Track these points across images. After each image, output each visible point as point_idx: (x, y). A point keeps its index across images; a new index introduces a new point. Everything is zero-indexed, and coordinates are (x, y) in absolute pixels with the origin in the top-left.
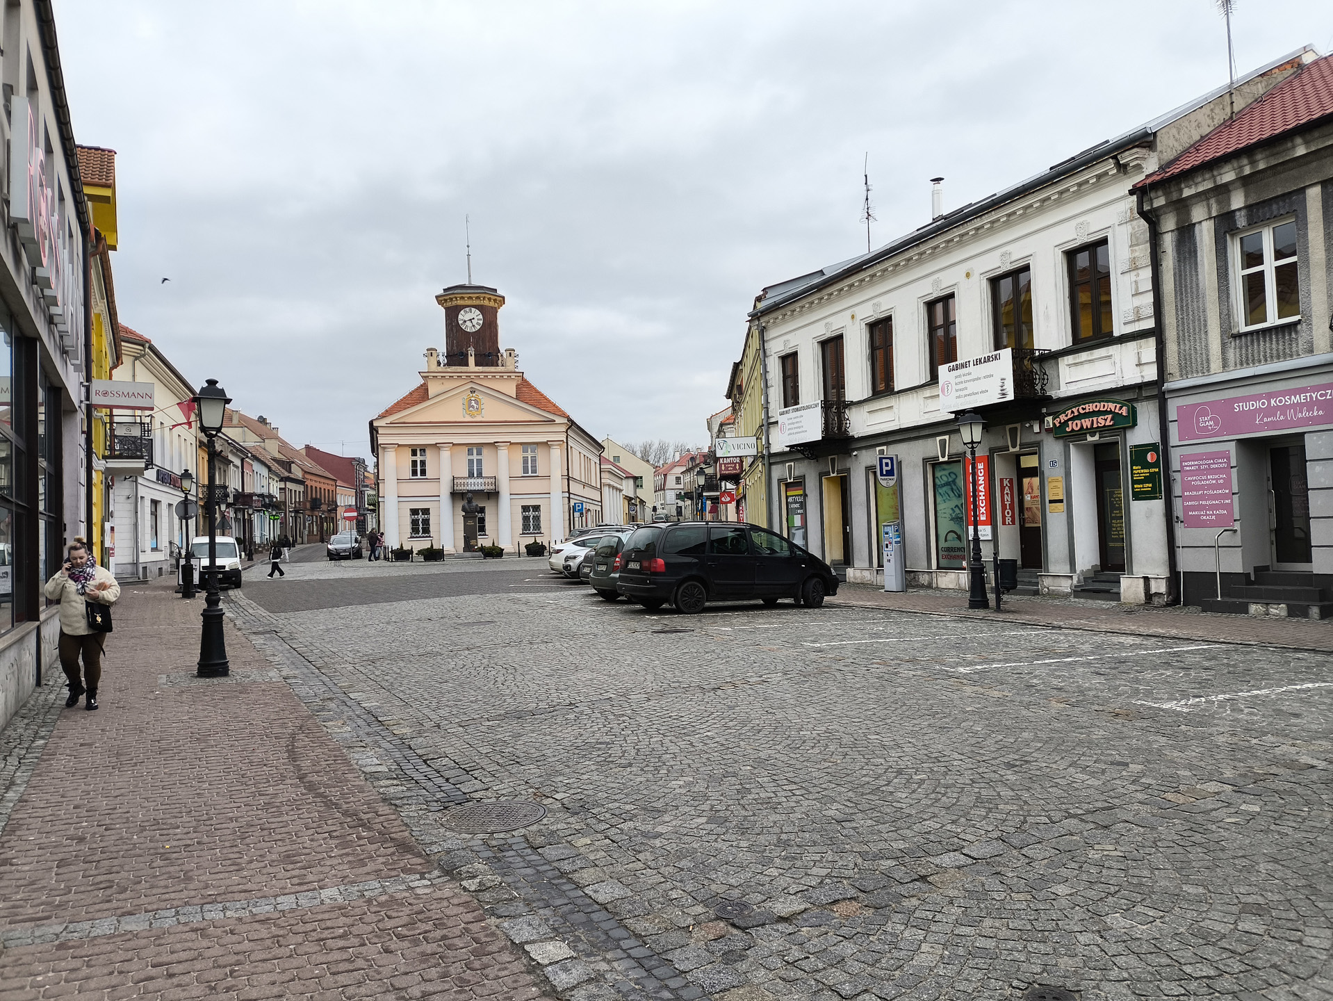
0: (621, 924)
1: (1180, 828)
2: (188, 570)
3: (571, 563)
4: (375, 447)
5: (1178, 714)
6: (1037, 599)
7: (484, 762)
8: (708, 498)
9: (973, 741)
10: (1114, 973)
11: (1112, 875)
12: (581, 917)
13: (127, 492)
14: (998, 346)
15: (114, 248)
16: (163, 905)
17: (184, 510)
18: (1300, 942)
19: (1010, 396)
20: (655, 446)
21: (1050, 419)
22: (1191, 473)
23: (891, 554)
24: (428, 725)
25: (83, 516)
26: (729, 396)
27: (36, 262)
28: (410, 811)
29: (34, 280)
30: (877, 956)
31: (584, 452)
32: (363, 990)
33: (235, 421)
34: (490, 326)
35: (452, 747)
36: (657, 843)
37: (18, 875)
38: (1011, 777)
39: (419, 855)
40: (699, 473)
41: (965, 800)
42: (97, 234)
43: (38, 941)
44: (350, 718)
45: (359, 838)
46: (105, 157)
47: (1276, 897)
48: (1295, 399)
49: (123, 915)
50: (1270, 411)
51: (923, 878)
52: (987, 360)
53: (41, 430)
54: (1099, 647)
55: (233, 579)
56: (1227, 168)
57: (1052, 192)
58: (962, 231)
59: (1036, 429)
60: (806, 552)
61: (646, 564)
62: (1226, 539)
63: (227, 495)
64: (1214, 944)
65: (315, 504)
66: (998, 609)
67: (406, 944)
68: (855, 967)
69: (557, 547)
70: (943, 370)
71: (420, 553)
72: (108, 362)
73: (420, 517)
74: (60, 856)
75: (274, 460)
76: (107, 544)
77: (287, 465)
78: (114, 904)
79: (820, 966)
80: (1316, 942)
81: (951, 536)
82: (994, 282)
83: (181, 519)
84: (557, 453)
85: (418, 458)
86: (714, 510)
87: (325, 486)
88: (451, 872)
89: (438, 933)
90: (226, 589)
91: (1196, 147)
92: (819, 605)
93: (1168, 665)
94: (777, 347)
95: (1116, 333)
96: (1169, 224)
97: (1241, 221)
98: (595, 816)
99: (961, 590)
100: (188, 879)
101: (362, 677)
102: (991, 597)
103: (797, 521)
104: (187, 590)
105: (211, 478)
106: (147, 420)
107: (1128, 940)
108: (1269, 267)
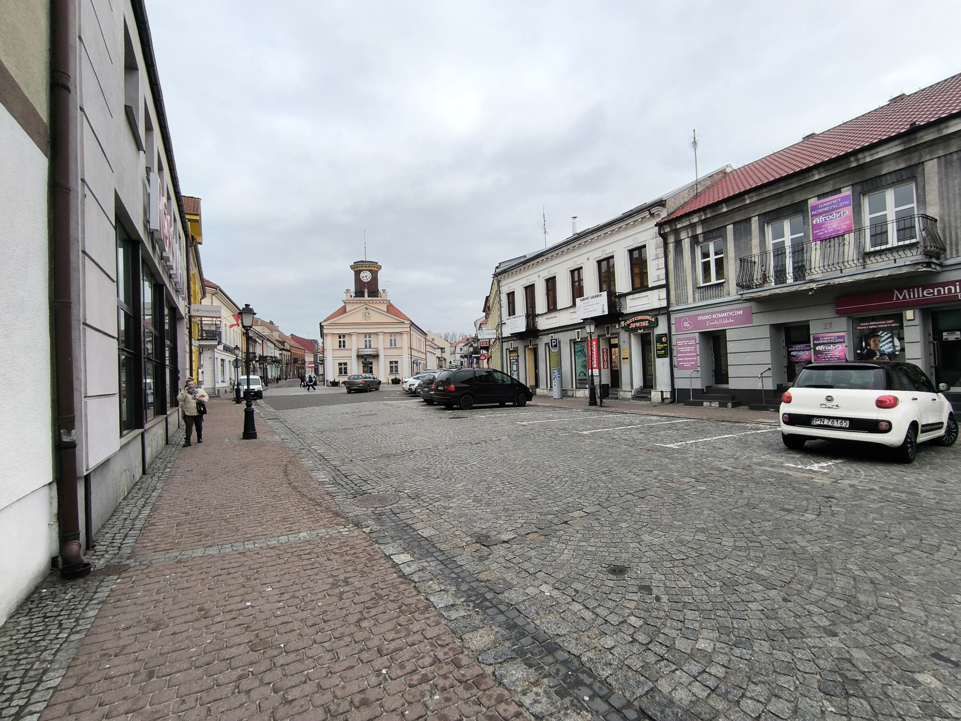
0: (434, 546)
1: (673, 497)
2: (238, 391)
3: (412, 387)
4: (322, 335)
5: (674, 449)
6: (617, 401)
7: (372, 477)
8: (475, 357)
9: (589, 463)
10: (644, 559)
11: (645, 518)
12: (415, 543)
13: (210, 356)
14: (601, 290)
15: (201, 243)
16: (225, 542)
17: (236, 363)
18: (720, 543)
19: (606, 313)
20: (451, 334)
21: (623, 322)
22: (681, 346)
23: (556, 383)
24: (347, 460)
25: (188, 366)
26: (484, 311)
27: (162, 250)
28: (339, 499)
29: (162, 258)
30: (545, 556)
31: (418, 337)
32: (318, 577)
33: (259, 323)
34: (375, 280)
35: (357, 470)
36: (450, 511)
37: (158, 530)
38: (604, 478)
39: (343, 518)
40: (470, 346)
41: (585, 489)
42: (193, 237)
43: (167, 560)
44: (311, 457)
45: (316, 510)
46: (196, 202)
47: (711, 525)
48: (723, 315)
49: (207, 547)
50: (712, 320)
51: (566, 522)
52: (597, 296)
53: (167, 327)
54: (642, 421)
55: (258, 395)
56: (695, 216)
57: (623, 224)
58: (585, 240)
59: (617, 327)
60: (518, 382)
61: (446, 387)
62: (695, 374)
63: (256, 357)
64: (685, 545)
65: (296, 361)
66: (601, 406)
67: (337, 556)
68: (536, 561)
69: (406, 380)
70: (578, 300)
71: (343, 383)
72: (200, 296)
73: (343, 366)
74: (178, 521)
75: (277, 341)
76: (200, 379)
77: (283, 343)
78: (203, 542)
79: (521, 561)
80: (727, 544)
81: (582, 374)
82: (599, 262)
83: (235, 367)
84: (405, 337)
85: (342, 340)
86: (478, 363)
87: (300, 352)
88: (358, 525)
89: (352, 551)
90: (256, 399)
91: (682, 206)
92: (524, 405)
93: (670, 428)
94: (505, 290)
95: (650, 286)
96: (671, 239)
97: (701, 239)
98: (422, 500)
99: (586, 397)
100: (237, 530)
101: (317, 439)
102: (598, 400)
103: (515, 368)
104: (238, 400)
105: (248, 349)
106: (219, 323)
107: (650, 545)
108: (712, 259)
